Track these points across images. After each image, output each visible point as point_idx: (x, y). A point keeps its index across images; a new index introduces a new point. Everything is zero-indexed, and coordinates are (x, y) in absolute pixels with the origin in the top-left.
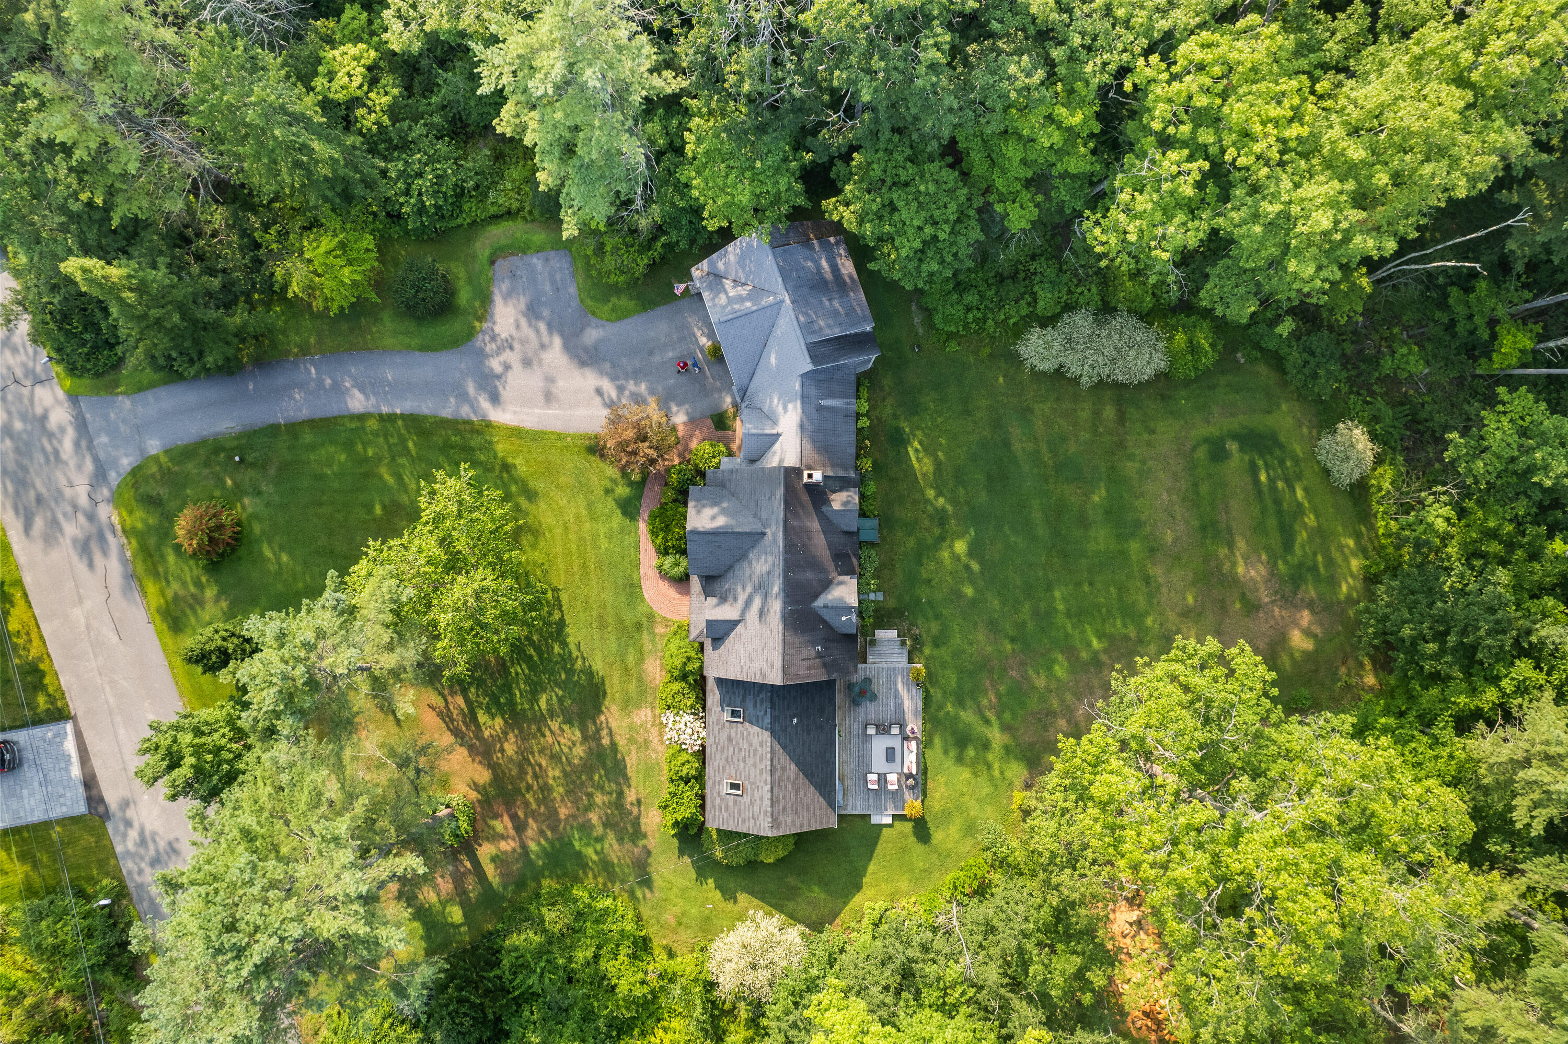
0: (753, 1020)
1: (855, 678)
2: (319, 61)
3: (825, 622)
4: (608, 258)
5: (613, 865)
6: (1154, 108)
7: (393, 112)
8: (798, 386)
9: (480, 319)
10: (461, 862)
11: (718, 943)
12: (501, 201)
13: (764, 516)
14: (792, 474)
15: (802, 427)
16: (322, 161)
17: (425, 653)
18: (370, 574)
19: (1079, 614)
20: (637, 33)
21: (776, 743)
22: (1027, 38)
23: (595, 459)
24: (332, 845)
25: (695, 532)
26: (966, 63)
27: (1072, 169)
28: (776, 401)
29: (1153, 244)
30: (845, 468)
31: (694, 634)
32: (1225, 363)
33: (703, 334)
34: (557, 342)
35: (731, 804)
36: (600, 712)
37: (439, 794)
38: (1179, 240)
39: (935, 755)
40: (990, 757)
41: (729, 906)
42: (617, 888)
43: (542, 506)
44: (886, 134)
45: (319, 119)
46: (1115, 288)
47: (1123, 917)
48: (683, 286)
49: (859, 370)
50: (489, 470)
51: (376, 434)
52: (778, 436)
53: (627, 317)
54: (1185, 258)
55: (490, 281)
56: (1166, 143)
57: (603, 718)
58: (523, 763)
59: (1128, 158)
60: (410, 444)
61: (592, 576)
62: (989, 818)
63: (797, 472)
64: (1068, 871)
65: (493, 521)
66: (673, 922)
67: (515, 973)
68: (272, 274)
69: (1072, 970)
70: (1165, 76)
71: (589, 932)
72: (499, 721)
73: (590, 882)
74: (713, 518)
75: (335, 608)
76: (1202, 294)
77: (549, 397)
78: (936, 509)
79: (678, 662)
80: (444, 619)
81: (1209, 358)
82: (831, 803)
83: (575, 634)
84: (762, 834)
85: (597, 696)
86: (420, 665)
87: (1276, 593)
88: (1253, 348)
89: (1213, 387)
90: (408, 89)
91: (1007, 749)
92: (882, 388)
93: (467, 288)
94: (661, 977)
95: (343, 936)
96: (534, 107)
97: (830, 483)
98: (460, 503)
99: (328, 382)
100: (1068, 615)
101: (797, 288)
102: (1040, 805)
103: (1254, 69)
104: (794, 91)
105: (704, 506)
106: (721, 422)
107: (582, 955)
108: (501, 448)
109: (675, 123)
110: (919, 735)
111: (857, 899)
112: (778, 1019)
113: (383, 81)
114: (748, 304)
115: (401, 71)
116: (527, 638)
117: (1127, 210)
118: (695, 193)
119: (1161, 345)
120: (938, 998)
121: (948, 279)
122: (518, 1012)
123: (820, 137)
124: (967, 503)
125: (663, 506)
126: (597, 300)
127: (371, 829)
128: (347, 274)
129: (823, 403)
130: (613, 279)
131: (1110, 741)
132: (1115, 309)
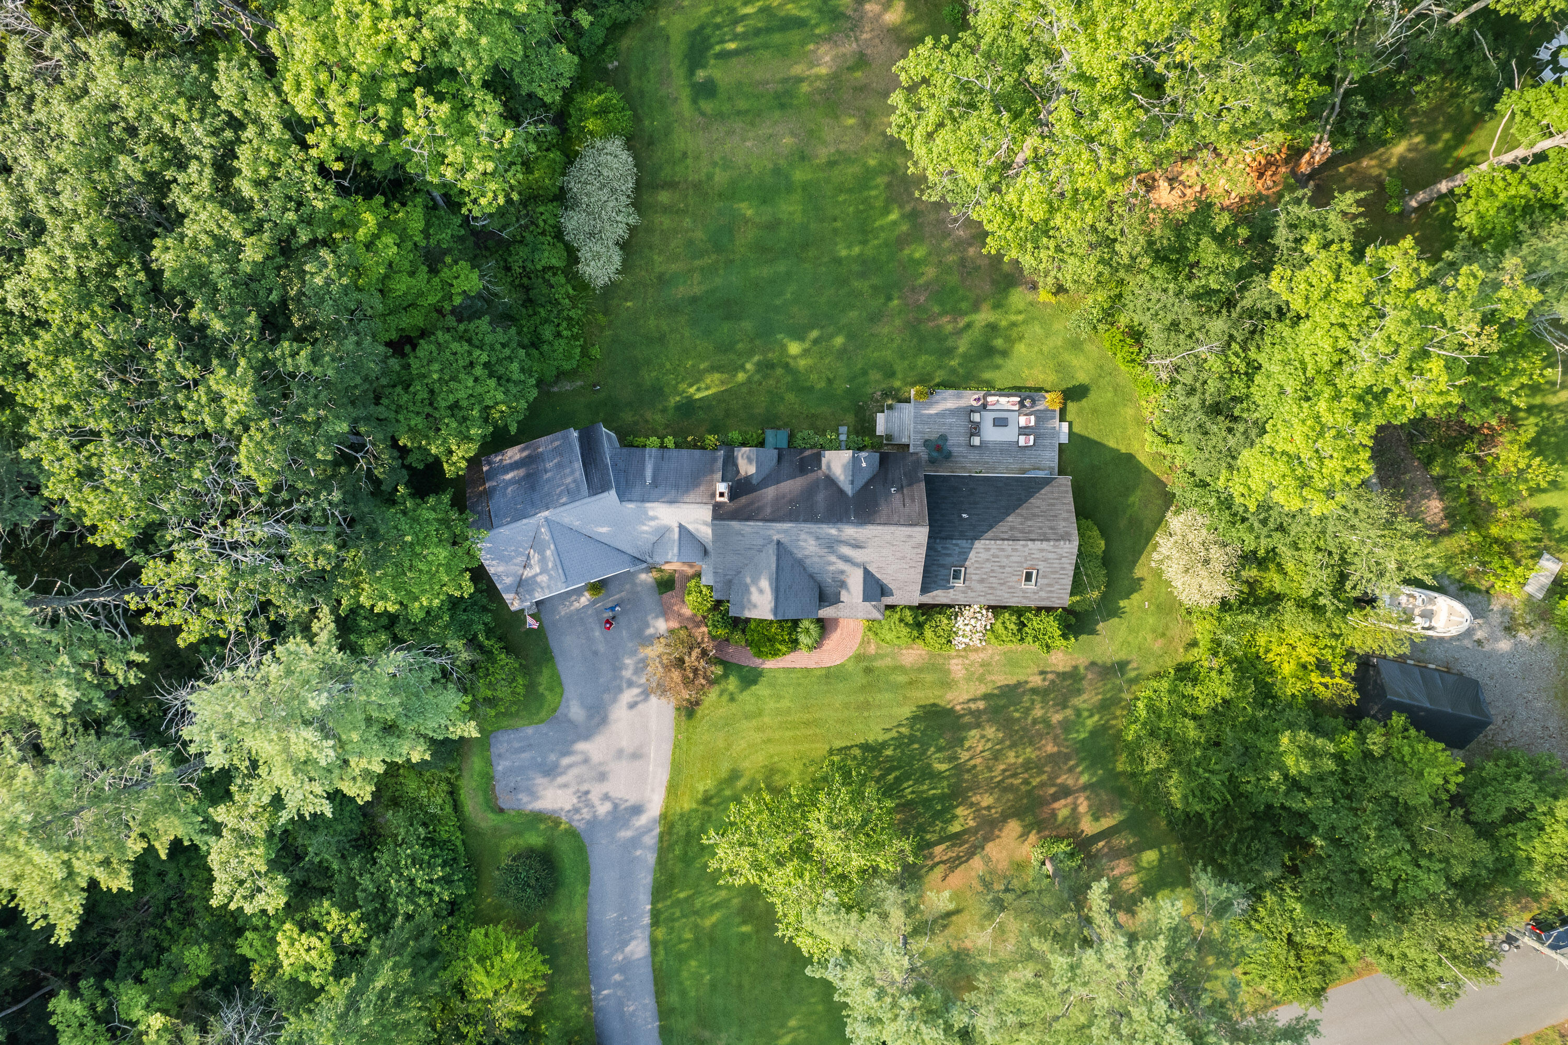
0: (1260, 564)
1: (924, 456)
2: (294, 980)
3: (867, 484)
4: (499, 694)
5: (1104, 700)
6: (360, 140)
7: (347, 907)
8: (631, 506)
9: (557, 823)
10: (1098, 851)
11: (1183, 597)
12: (440, 801)
13: (760, 542)
14: (719, 513)
15: (671, 502)
16: (395, 978)
17: (890, 882)
18: (811, 934)
19: (864, 232)
20: (274, 655)
21: (987, 535)
22: (288, 267)
23: (700, 711)
24: (1078, 972)
25: (775, 611)
26: (311, 328)
27: (421, 225)
28: (645, 528)
29: (497, 146)
30: (714, 460)
31: (877, 615)
32: (617, 80)
33: (578, 601)
34: (581, 746)
35: (1045, 581)
36: (952, 710)
37: (1031, 872)
38: (493, 120)
39: (1000, 378)
40: (1004, 323)
41: (1146, 585)
42: (1127, 696)
43: (746, 764)
44: (381, 412)
45: (353, 981)
46: (540, 188)
47: (1164, 195)
48: (529, 620)
49: (617, 444)
50: (710, 817)
51: (671, 930)
52: (681, 526)
53: (559, 677)
54: (511, 116)
55: (520, 813)
56: (396, 131)
57: (958, 708)
58: (1002, 788)
59: (411, 169)
60: (682, 895)
61: (817, 716)
62: (1064, 326)
63: (717, 507)
64: (1118, 247)
65: (760, 812)
66: (1161, 642)
67: (1209, 799)
68: (509, 1031)
69: (1213, 247)
70: (328, 129)
71: (1169, 724)
72: (960, 811)
73: (1120, 723)
74: (761, 591)
75: (843, 968)
76: (548, 100)
77: (636, 756)
78: (758, 371)
79: (905, 631)
80: (857, 861)
81: (610, 96)
82: (1046, 482)
83: (875, 734)
84: (1076, 551)
85: (936, 713)
86: (902, 887)
87: (847, 36)
88: (603, 52)
89: (642, 93)
90: (323, 892)
91: (997, 306)
92: (636, 423)
93: (527, 836)
94: (1215, 654)
95: (1168, 963)
96: (346, 762)
97: (729, 476)
98: (741, 844)
99: (617, 977)
100: (864, 243)
101: (533, 504)
102: (1053, 273)
103: (323, 39)
104: (336, 500)
105: (749, 601)
106: (666, 585)
107: (1192, 731)
108: (687, 804)
109: (364, 623)
110: (981, 394)
111: (1142, 458)
112: (1257, 538)
113: (316, 917)
114: (548, 553)
115: (306, 899)
116: (877, 782)
117: (462, 171)
118: (436, 602)
119: (598, 144)
120: (1241, 380)
121: (527, 354)
122: (1248, 796)
123: (381, 477)
124: (752, 340)
125: (749, 643)
126: (541, 706)
127: (1064, 937)
128: (510, 955)
129: (649, 481)
130: (520, 689)
131: (990, 202)
132: (562, 188)
